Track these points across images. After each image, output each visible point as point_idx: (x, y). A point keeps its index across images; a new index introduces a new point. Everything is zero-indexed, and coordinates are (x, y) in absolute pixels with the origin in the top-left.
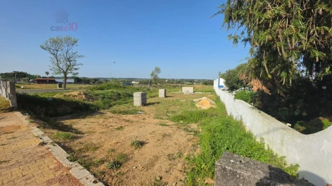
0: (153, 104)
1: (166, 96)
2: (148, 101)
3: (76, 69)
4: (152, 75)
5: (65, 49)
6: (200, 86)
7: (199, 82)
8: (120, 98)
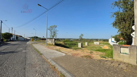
0: (85, 47)
1: (88, 45)
2: (83, 46)
3: (56, 35)
4: (80, 37)
5: (54, 29)
6: (102, 42)
7: (100, 40)
8: (73, 45)
